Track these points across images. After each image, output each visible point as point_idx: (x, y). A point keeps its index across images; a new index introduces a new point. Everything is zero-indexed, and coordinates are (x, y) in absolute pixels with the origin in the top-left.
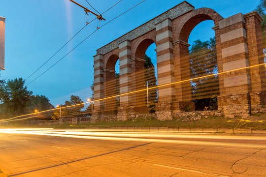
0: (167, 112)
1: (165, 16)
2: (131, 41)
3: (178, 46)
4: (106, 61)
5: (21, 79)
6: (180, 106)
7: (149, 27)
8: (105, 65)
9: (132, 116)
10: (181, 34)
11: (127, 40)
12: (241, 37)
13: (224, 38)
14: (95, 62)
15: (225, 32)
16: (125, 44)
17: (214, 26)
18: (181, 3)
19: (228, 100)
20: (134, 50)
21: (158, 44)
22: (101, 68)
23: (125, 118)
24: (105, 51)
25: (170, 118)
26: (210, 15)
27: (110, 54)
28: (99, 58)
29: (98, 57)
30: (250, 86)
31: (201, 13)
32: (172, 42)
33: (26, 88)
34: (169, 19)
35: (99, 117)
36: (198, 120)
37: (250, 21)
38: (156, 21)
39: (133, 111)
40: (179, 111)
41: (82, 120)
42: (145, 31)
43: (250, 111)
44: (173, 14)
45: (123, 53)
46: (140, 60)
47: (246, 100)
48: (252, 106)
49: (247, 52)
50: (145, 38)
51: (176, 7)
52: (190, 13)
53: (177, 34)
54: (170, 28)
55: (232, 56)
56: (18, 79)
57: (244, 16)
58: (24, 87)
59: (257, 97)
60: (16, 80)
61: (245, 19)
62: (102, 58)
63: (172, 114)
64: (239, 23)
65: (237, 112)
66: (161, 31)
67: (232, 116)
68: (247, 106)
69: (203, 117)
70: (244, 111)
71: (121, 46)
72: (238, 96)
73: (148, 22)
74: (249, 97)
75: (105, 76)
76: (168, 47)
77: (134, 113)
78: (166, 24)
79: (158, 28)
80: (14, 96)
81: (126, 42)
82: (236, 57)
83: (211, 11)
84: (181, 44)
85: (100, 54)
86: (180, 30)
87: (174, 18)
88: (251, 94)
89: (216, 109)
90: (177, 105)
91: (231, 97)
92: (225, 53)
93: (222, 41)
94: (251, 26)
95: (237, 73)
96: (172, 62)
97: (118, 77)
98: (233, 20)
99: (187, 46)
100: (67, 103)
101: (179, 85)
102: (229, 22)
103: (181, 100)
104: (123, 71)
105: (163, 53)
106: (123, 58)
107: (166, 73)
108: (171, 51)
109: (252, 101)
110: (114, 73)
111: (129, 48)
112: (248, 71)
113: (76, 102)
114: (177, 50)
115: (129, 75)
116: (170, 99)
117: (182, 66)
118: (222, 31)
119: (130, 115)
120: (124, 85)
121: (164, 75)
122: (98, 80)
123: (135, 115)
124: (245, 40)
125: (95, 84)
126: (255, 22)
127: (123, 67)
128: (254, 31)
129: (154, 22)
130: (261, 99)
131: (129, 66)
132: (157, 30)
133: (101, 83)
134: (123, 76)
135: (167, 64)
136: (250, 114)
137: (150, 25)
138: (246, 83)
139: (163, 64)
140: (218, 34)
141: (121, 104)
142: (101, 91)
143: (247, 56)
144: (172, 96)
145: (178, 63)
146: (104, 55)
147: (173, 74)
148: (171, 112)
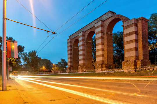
0: (99, 69)
1: (100, 19)
2: (84, 32)
3: (106, 35)
4: (73, 42)
5: (35, 51)
6: (106, 66)
7: (93, 25)
8: (73, 45)
9: (84, 71)
10: (107, 28)
11: (83, 32)
12: (133, 31)
13: (126, 31)
14: (68, 43)
15: (127, 28)
16: (81, 34)
18: (108, 12)
19: (126, 64)
20: (86, 37)
21: (97, 34)
22: (71, 46)
24: (73, 37)
25: (100, 72)
26: (121, 18)
27: (75, 39)
29: (69, 41)
30: (137, 57)
31: (117, 17)
32: (103, 33)
33: (37, 56)
34: (101, 21)
35: (70, 71)
36: (112, 73)
37: (139, 22)
38: (96, 22)
40: (105, 69)
41: (62, 72)
42: (91, 27)
43: (136, 69)
44: (104, 18)
45: (80, 39)
46: (89, 42)
47: (134, 64)
48: (137, 67)
49: (137, 39)
50: (91, 31)
51: (105, 14)
52: (112, 17)
53: (105, 29)
54: (102, 26)
55: (129, 41)
56: (33, 51)
57: (136, 20)
58: (36, 55)
59: (140, 62)
60: (33, 52)
61: (137, 21)
62: (71, 41)
64: (133, 24)
65: (129, 70)
66: (98, 27)
67: (127, 72)
68: (134, 67)
69: (115, 72)
70: (132, 69)
72: (130, 62)
74: (135, 62)
75: (73, 50)
76: (101, 36)
77: (86, 69)
78: (100, 23)
79: (96, 25)
80: (32, 60)
81: (82, 33)
82: (130, 42)
83: (122, 16)
84: (107, 33)
85: (70, 39)
86: (107, 27)
87: (104, 20)
88: (137, 61)
89: (121, 68)
90: (104, 65)
91: (127, 62)
92: (126, 39)
93: (125, 33)
94: (140, 25)
95: (131, 50)
96: (103, 44)
97: (78, 51)
98: (130, 22)
99: (112, 34)
100: (59, 63)
101: (106, 56)
102: (129, 23)
103: (107, 63)
104: (81, 48)
105: (98, 38)
106: (80, 41)
107: (100, 49)
108: (102, 38)
109: (137, 64)
110: (78, 48)
111: (83, 36)
112: (137, 49)
113: (64, 63)
114: (105, 37)
115: (83, 50)
116: (101, 62)
117: (108, 45)
118: (125, 28)
119: (83, 70)
120: (81, 55)
121: (99, 50)
122: (69, 52)
123: (86, 70)
124: (136, 33)
125: (68, 54)
126: (142, 23)
127: (80, 46)
128: (141, 27)
129: (95, 22)
130: (141, 63)
131: (83, 45)
132: (96, 26)
133: (71, 54)
134: (81, 50)
135: (100, 45)
136: (136, 71)
137: (93, 23)
138: (135, 55)
139: (98, 45)
140: (124, 29)
141: (80, 65)
142: (71, 58)
143: (136, 41)
144: (102, 61)
145: (106, 44)
146: (72, 39)
147: (103, 50)
148: (101, 69)
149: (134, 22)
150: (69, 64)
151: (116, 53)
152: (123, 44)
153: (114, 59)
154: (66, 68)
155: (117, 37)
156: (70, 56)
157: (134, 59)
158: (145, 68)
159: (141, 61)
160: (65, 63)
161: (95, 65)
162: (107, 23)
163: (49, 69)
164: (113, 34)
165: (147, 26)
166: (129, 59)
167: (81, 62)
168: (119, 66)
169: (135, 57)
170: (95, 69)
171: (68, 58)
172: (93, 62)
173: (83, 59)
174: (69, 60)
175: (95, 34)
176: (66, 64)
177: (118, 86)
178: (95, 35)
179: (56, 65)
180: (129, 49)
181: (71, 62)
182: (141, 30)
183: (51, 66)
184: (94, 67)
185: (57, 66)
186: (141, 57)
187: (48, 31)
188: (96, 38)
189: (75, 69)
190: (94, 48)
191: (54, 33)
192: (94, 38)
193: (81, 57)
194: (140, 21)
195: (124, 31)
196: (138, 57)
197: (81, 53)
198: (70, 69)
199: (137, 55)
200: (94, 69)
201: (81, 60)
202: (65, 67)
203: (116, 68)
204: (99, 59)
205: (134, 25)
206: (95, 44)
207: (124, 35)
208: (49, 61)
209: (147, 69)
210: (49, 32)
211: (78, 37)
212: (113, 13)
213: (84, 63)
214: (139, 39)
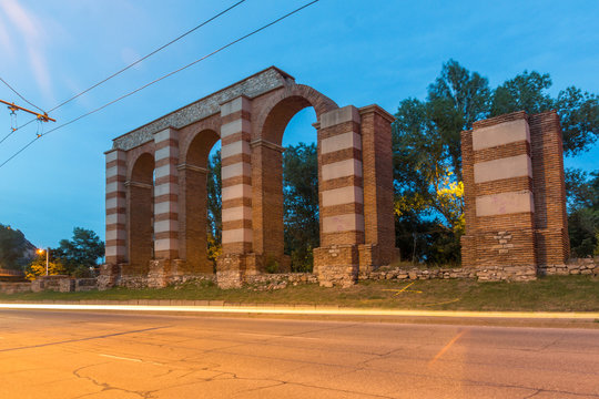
0: (233, 274)
1: (239, 88)
2: (178, 130)
3: (258, 150)
4: (131, 164)
6: (258, 264)
7: (212, 106)
8: (129, 174)
9: (176, 279)
10: (264, 128)
11: (171, 127)
12: (350, 149)
13: (328, 147)
14: (108, 165)
15: (329, 136)
16: (166, 135)
17: (315, 121)
18: (267, 70)
19: (326, 257)
20: (185, 148)
21: (226, 143)
22: (121, 179)
23: (161, 283)
24: (130, 144)
25: (238, 285)
26: (311, 99)
27: (140, 152)
28: (116, 158)
29: (114, 156)
30: (360, 235)
31: (298, 94)
32: (249, 141)
34: (243, 96)
35: (115, 279)
36: (281, 289)
37: (368, 120)
38: (225, 98)
39: (178, 270)
40: (254, 272)
41: (81, 284)
42: (204, 114)
43: (357, 275)
44: (254, 88)
45: (162, 154)
46: (196, 168)
47: (350, 257)
48: (361, 268)
49: (360, 175)
50: (204, 128)
51: (257, 75)
52: (281, 91)
53: (258, 129)
54: (246, 116)
55: (336, 180)
57: (359, 111)
59: (368, 253)
61: (361, 116)
62: (123, 158)
63: (242, 277)
64: (348, 123)
65: (336, 277)
66: (230, 118)
67: (329, 284)
69: (290, 283)
70: (346, 276)
71: (159, 138)
72: (339, 251)
73: (209, 97)
74: (355, 253)
75: (128, 195)
76: (241, 152)
77: (182, 273)
78: (237, 106)
79: (225, 111)
81: (168, 131)
82: (339, 183)
83: (313, 92)
84: (264, 146)
85: (119, 150)
86: (263, 121)
87: (254, 95)
88: (360, 247)
89: (311, 271)
90: (251, 260)
91: (330, 251)
92: (328, 172)
93: (324, 151)
94: (368, 129)
95: (341, 209)
96: (247, 181)
97: (153, 200)
98: (340, 117)
99: (280, 151)
100: (65, 243)
101: (258, 224)
102: (335, 118)
103: (260, 251)
104: (162, 190)
105: (232, 160)
106: (162, 163)
107: (237, 199)
108: (246, 159)
109: (361, 259)
110: (151, 190)
111: (174, 143)
112: (359, 208)
113: (89, 244)
114: (258, 158)
115: (172, 198)
116: (241, 249)
117: (265, 189)
118: (324, 133)
119: (172, 277)
120: (162, 217)
121: (232, 203)
122: (114, 203)
123: (181, 277)
124: (357, 154)
125: (109, 212)
126: (375, 125)
127: (161, 181)
128: (372, 139)
129: (220, 98)
130: (373, 257)
131: (173, 179)
132: (223, 115)
133: (121, 211)
134: (162, 199)
135: (238, 183)
136: (356, 280)
137: (214, 102)
138: (354, 228)
139: (231, 182)
140: (320, 138)
141: (157, 255)
142: (120, 226)
143: (359, 181)
144: (245, 243)
145: (258, 181)
146: (127, 152)
147: (247, 202)
148: (241, 273)
149: (350, 119)
150: (111, 252)
151: (293, 219)
152: (317, 189)
153: (287, 238)
154: (97, 267)
155: (299, 161)
156: (114, 219)
157: (350, 241)
158: (383, 274)
159: (373, 249)
160: (94, 245)
161: (219, 258)
162: (264, 108)
163: (18, 268)
164: (284, 150)
165: (390, 137)
166: (335, 240)
167: (162, 246)
168: (304, 263)
169: (354, 235)
170: (218, 273)
171: (109, 228)
172: (210, 245)
173: (173, 235)
174: (114, 235)
175: (220, 142)
176: (100, 250)
177: (301, 334)
178: (218, 146)
179: (52, 252)
180: (336, 207)
181: (120, 243)
182: (372, 147)
183: (26, 255)
184: (215, 265)
185: (58, 258)
186: (372, 236)
187: (13, 107)
188: (222, 158)
189: (139, 272)
190: (214, 195)
191: (45, 118)
192: (215, 158)
193: (162, 226)
194: (370, 119)
195: (319, 142)
196: (364, 236)
197: (162, 208)
198: (115, 270)
199: (361, 229)
200: (215, 272)
201: (162, 236)
202: (94, 264)
203: (293, 271)
204: (233, 237)
205: (350, 127)
206: (219, 177)
207: (319, 158)
208: (19, 235)
209: (389, 276)
210: (17, 108)
211: (152, 145)
212: (285, 76)
213: (175, 248)
214: (366, 175)
